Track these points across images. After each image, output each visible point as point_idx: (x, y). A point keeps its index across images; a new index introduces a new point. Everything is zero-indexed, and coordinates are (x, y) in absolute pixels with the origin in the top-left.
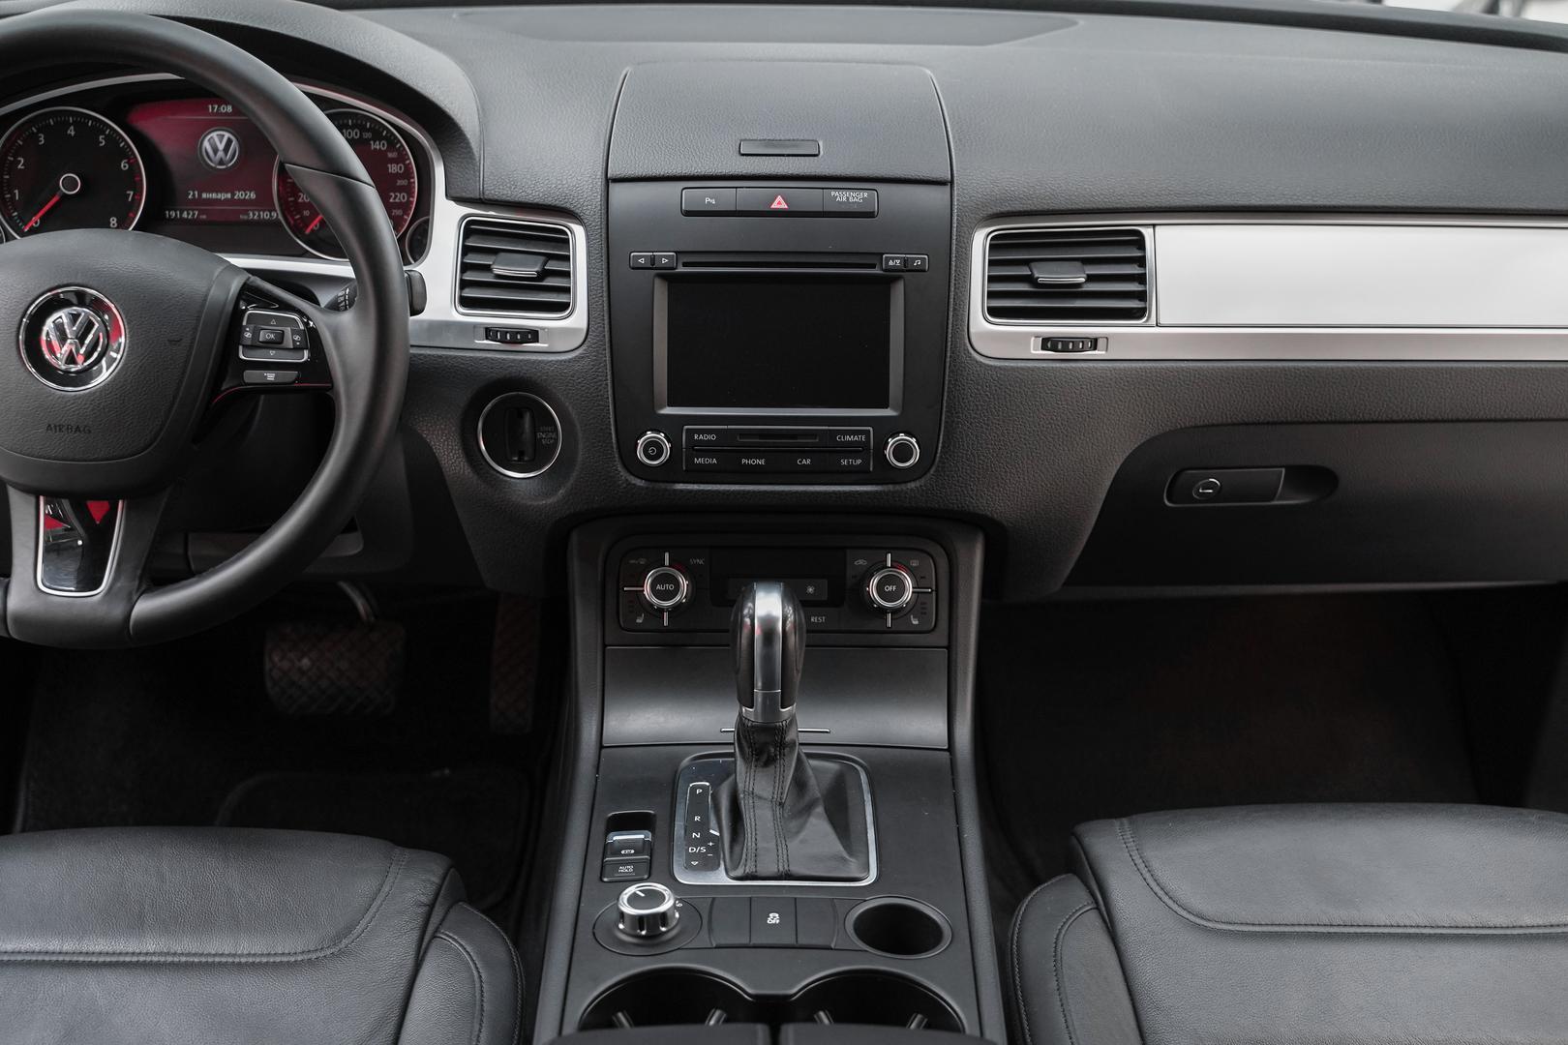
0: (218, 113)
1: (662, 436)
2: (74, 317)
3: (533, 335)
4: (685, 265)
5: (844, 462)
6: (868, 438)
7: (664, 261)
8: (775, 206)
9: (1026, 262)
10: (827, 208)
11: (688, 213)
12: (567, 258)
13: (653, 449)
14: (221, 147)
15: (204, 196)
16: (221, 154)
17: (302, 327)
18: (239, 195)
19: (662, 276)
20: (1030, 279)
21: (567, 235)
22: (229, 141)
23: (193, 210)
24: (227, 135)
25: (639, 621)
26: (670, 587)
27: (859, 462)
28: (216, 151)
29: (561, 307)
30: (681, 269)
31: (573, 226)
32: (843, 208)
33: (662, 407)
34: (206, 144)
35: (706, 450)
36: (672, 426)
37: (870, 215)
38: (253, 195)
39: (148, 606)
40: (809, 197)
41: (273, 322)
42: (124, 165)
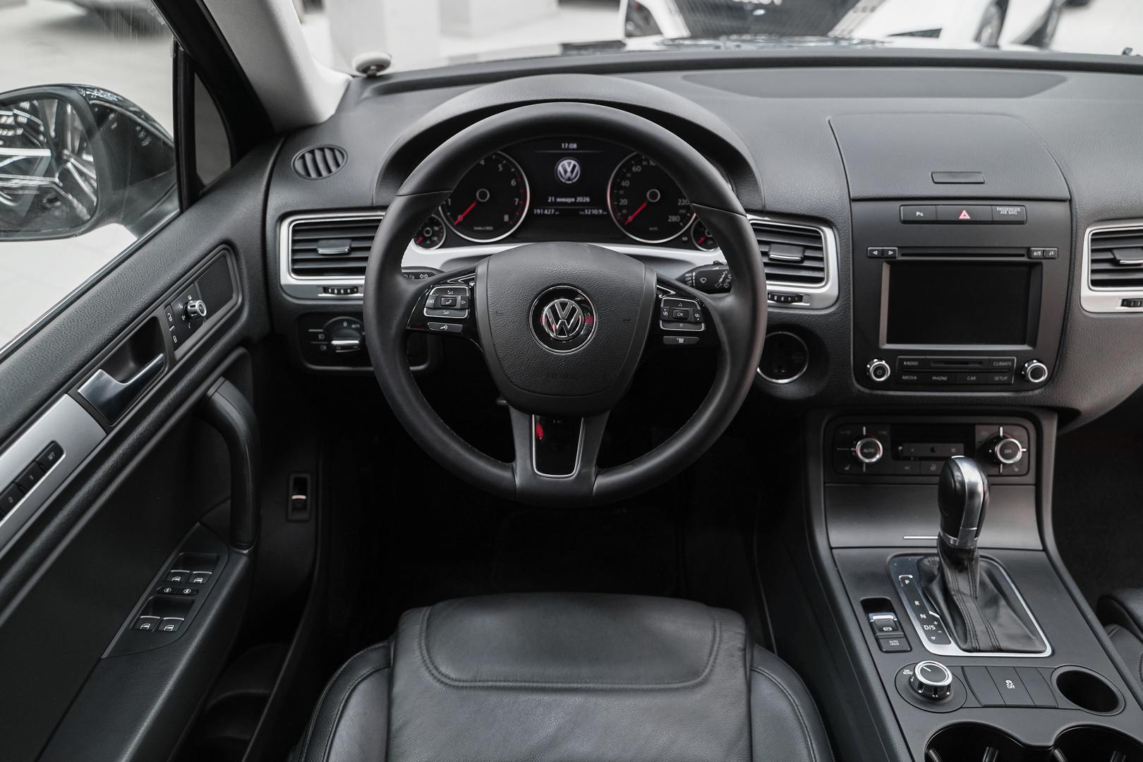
0: (568, 149)
1: (884, 362)
2: (563, 305)
3: (799, 298)
4: (903, 255)
5: (997, 378)
6: (1013, 364)
7: (890, 253)
8: (962, 217)
9: (1110, 250)
10: (995, 219)
11: (905, 222)
12: (821, 249)
13: (880, 371)
14: (569, 169)
15: (558, 200)
16: (569, 174)
17: (699, 308)
18: (580, 199)
19: (888, 262)
20: (1114, 261)
21: (819, 233)
22: (574, 166)
23: (551, 209)
24: (573, 162)
25: (847, 469)
26: (872, 451)
27: (1006, 378)
28: (566, 172)
29: (819, 280)
30: (901, 258)
31: (824, 228)
32: (1004, 219)
33: (883, 344)
34: (560, 168)
35: (909, 371)
36: (889, 356)
37: (1021, 223)
38: (588, 200)
39: (602, 481)
40: (983, 211)
41: (681, 305)
42: (513, 183)
